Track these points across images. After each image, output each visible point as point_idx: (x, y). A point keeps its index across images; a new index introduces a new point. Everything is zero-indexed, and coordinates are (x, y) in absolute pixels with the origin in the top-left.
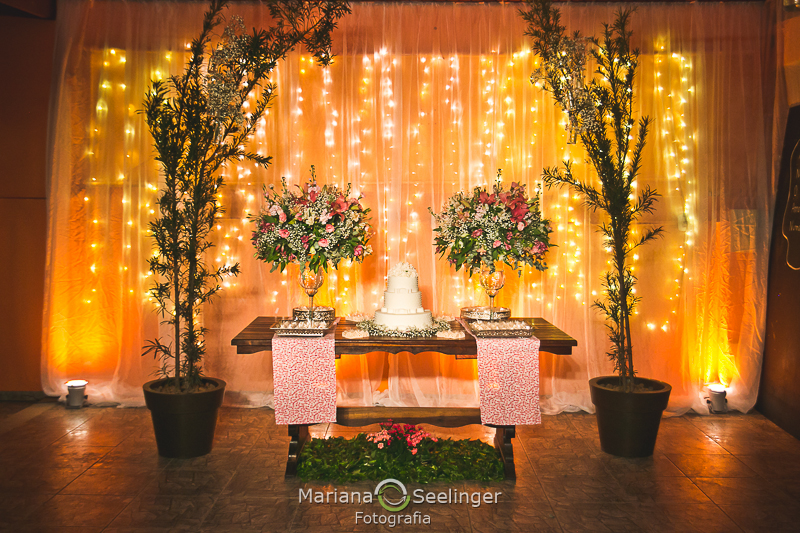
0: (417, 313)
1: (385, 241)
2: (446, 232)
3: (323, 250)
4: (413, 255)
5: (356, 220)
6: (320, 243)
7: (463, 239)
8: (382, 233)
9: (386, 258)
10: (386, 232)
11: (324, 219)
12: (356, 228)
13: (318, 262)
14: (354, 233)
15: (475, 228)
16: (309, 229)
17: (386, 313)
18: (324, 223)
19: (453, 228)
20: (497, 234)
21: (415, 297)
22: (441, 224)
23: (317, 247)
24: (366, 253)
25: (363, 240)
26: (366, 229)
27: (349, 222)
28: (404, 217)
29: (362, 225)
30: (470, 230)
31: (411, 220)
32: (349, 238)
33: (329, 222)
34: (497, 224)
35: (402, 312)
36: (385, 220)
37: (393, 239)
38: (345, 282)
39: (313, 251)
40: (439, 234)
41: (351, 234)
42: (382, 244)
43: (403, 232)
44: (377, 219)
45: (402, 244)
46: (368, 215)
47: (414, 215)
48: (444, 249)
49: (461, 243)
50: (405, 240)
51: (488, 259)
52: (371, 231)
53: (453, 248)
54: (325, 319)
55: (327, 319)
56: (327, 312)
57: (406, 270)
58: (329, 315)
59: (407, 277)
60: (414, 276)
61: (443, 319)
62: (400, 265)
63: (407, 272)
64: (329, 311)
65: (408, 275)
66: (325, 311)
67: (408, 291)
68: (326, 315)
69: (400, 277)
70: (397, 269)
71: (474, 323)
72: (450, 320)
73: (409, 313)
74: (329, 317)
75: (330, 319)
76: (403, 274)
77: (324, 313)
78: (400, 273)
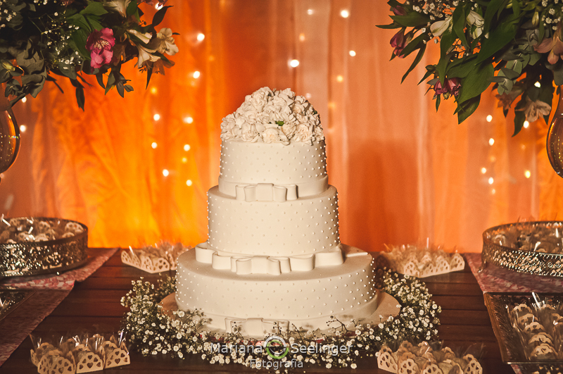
7: (485, 5)
21: (308, 214)
49: (474, 19)
54: (44, 268)
55: (51, 267)
56: (49, 243)
57: (277, 117)
58: (57, 254)
59: (281, 145)
60: (309, 138)
61: (424, 268)
62: (258, 101)
63: (280, 124)
64: (60, 242)
65: (284, 137)
66: (42, 243)
67: (282, 193)
68: (44, 254)
69: (257, 144)
70: (247, 114)
71: (522, 305)
72: (448, 271)
73: (285, 270)
74: (58, 258)
75: (60, 265)
76: (270, 131)
77: (39, 248)
78: (259, 127)
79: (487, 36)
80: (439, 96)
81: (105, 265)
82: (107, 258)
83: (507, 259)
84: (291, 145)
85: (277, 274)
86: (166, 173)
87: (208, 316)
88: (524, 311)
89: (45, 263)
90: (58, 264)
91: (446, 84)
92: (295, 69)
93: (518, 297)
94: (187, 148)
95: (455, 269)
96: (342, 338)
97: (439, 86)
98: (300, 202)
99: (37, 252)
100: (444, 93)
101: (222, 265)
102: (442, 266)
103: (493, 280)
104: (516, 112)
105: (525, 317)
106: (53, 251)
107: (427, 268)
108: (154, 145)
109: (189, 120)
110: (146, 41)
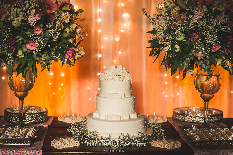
0: (130, 120)
1: (98, 39)
2: (160, 34)
3: (31, 53)
4: (125, 53)
5: (67, 21)
6: (28, 46)
7: (180, 43)
8: (96, 32)
9: (100, 56)
10: (100, 31)
11: (32, 20)
12: (67, 29)
13: (26, 65)
14: (65, 35)
15: (192, 32)
16: (16, 31)
17: (98, 119)
18: (32, 24)
19: (169, 31)
20: (216, 38)
21: (128, 102)
22: (157, 26)
23: (25, 50)
24: (77, 56)
25: (74, 42)
26: (78, 30)
27: (59, 23)
28: (116, 17)
29: (73, 26)
30: (187, 34)
31: (123, 20)
32: (59, 40)
33: (37, 23)
34: (216, 27)
35: (115, 118)
36: (99, 20)
37: (105, 39)
38: (61, 77)
39: (20, 54)
40: (153, 37)
41: (61, 36)
42: (96, 43)
43: (116, 32)
44: (91, 20)
45: (114, 42)
46: (81, 16)
47: (126, 15)
48: (158, 52)
49: (177, 46)
50: (117, 39)
51: (206, 64)
52: (83, 33)
53: (169, 52)
54: (37, 121)
55: (39, 121)
56: (38, 113)
57: (119, 74)
58: (40, 117)
59: (120, 82)
60: (128, 80)
61: (155, 121)
62: (112, 69)
63: (120, 76)
64: (41, 113)
65: (121, 80)
66: (36, 113)
67: (121, 96)
68: (37, 117)
69: (113, 82)
70: (109, 73)
71: (189, 129)
72: (162, 122)
73: (122, 119)
74: (41, 118)
75: (41, 121)
76: (117, 78)
77: (35, 115)
78: (113, 77)
79: (180, 51)
80: (166, 68)
81: (53, 121)
82: (52, 119)
83: (181, 117)
84: (123, 82)
85: (120, 120)
86: (54, 93)
87: (99, 133)
88: (190, 130)
89: (37, 120)
90: (41, 120)
91: (169, 65)
92: (100, 58)
93: (187, 127)
94: (62, 84)
95: (164, 121)
96: (141, 137)
97: (167, 65)
98: (125, 99)
99: (35, 116)
100: (168, 67)
101: (102, 117)
102: (160, 120)
103: (176, 124)
104: (183, 73)
105: (191, 132)
106: (39, 116)
107: (156, 121)
108: (50, 84)
109: (63, 75)
110: (77, 51)
